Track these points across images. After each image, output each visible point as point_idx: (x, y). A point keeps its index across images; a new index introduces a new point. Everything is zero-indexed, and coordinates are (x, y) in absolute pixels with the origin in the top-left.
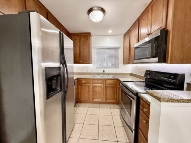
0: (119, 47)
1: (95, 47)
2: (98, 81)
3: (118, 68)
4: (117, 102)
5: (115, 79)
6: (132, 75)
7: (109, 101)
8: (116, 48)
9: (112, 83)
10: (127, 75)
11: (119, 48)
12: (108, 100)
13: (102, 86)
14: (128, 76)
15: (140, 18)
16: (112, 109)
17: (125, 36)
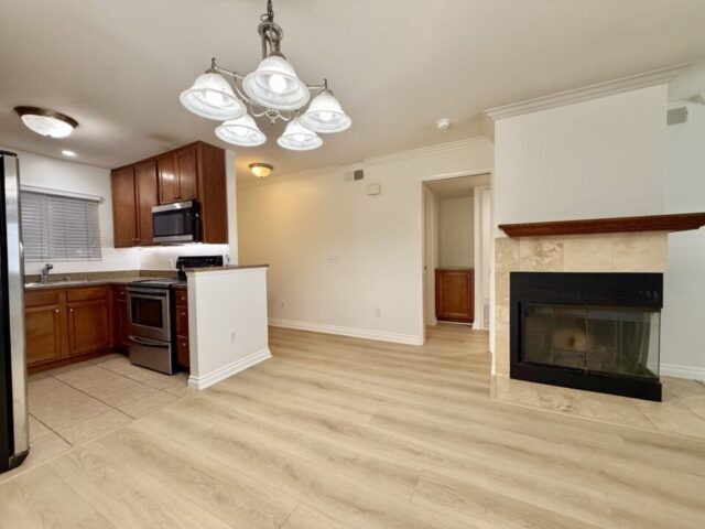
0: (98, 199)
3: (100, 257)
5: (102, 286)
8: (86, 200)
10: (129, 276)
11: (98, 202)
13: (53, 311)
17: (115, 173)
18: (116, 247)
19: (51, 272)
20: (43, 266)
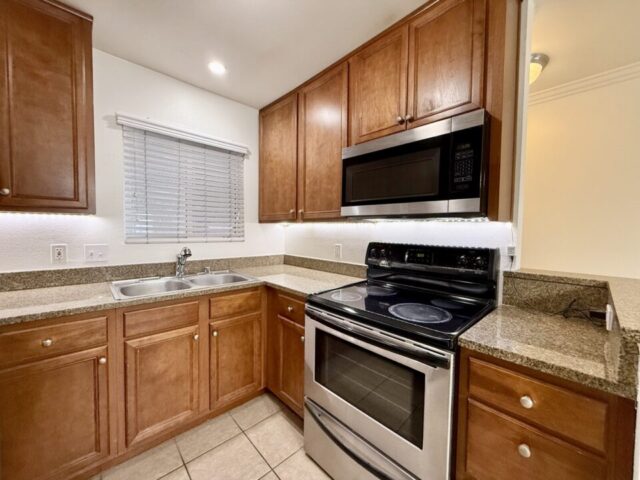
0: (244, 151)
1: (121, 121)
2: (167, 314)
3: (243, 236)
4: (262, 387)
5: (255, 288)
6: (289, 261)
7: (227, 398)
8: (230, 152)
9: (240, 306)
10: (273, 264)
11: (243, 155)
12: (224, 394)
13: (191, 337)
14: (276, 268)
15: (350, 60)
16: (252, 435)
17: (265, 113)
18: (260, 222)
19: (189, 259)
20: (179, 250)
